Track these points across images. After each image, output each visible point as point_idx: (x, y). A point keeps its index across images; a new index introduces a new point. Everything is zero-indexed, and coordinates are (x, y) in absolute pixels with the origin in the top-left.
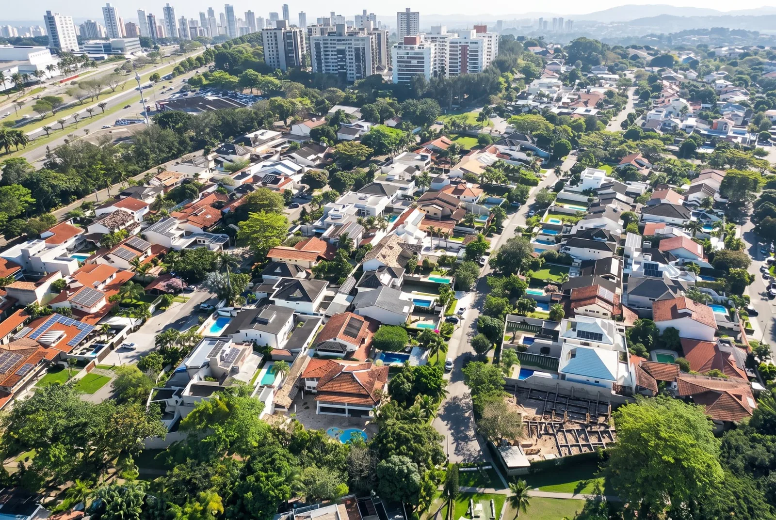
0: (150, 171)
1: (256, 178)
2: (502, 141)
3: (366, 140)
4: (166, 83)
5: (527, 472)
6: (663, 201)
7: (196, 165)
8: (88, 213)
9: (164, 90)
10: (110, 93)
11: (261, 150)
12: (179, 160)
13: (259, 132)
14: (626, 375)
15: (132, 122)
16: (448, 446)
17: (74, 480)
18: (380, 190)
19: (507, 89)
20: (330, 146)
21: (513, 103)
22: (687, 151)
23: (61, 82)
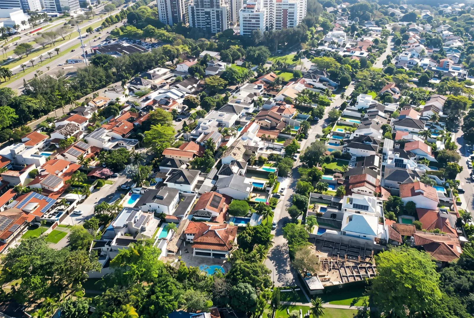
0: (89, 96)
1: (155, 102)
2: (308, 75)
3: (223, 75)
4: (97, 34)
5: (322, 293)
6: (407, 117)
7: (117, 92)
8: (50, 125)
9: (96, 39)
10: (62, 40)
11: (157, 82)
12: (106, 89)
13: (156, 69)
14: (383, 231)
15: (76, 62)
16: (273, 277)
17: (45, 297)
18: (232, 110)
19: (311, 39)
20: (201, 79)
21: (315, 49)
22: (423, 82)
23: (31, 33)
